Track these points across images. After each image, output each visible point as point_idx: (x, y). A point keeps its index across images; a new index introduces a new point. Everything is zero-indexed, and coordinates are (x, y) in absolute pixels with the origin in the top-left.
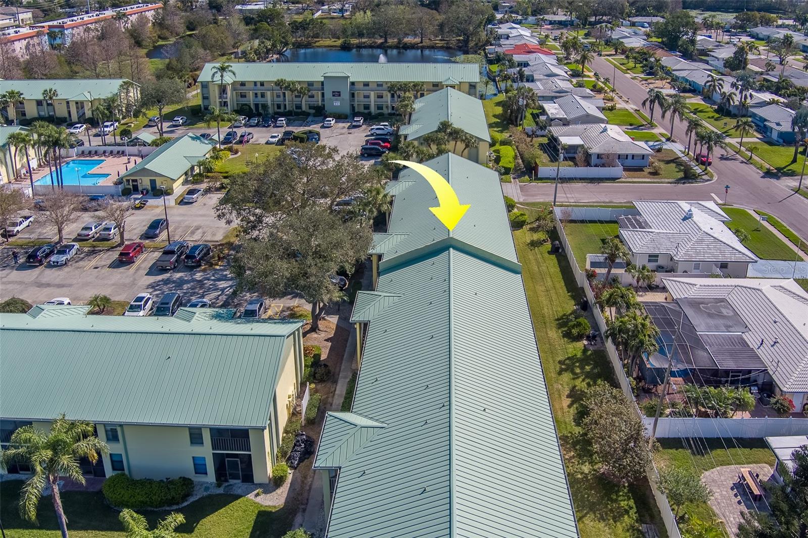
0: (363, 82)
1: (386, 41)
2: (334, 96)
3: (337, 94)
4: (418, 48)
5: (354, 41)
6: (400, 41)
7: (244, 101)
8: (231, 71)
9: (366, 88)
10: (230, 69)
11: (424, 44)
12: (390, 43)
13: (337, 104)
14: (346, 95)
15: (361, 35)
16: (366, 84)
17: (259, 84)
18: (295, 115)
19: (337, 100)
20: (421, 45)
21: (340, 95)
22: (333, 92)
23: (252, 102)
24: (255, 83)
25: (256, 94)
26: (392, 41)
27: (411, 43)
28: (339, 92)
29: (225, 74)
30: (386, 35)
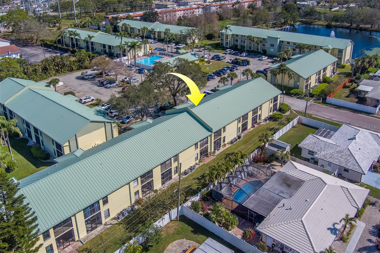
0: (287, 42)
1: (351, 25)
2: (271, 46)
3: (272, 45)
4: (368, 31)
5: (333, 23)
6: (358, 26)
7: (236, 43)
8: (230, 29)
9: (288, 45)
10: (229, 28)
11: (373, 29)
12: (353, 27)
13: (272, 50)
14: (276, 47)
15: (337, 21)
16: (288, 43)
17: (243, 36)
18: (254, 53)
19: (272, 48)
20: (370, 29)
21: (273, 46)
22: (271, 44)
23: (239, 44)
24: (242, 36)
25: (242, 41)
26: (354, 25)
27: (365, 28)
28: (273, 45)
29: (227, 30)
30: (351, 22)
